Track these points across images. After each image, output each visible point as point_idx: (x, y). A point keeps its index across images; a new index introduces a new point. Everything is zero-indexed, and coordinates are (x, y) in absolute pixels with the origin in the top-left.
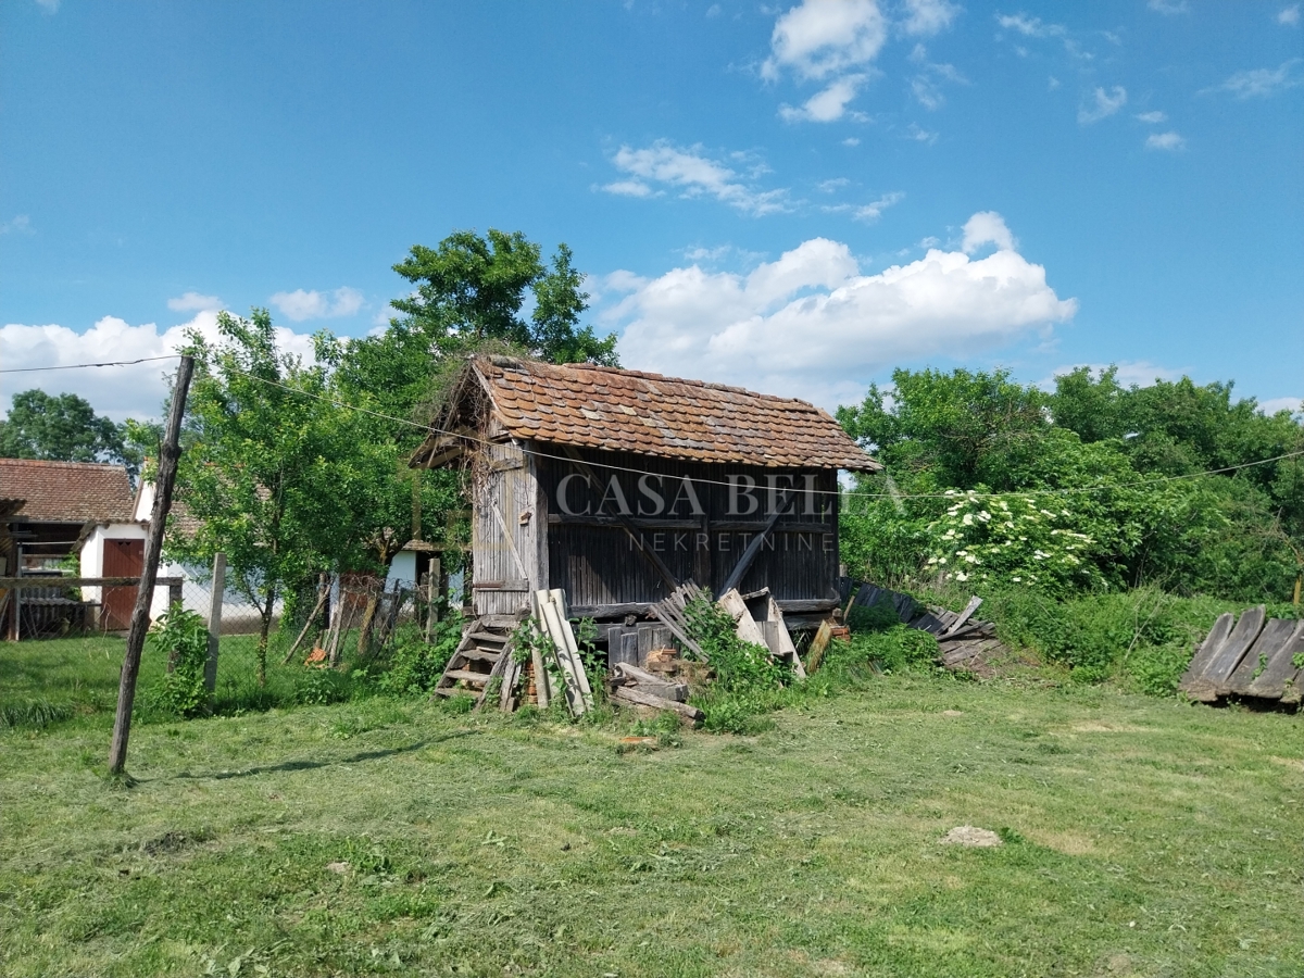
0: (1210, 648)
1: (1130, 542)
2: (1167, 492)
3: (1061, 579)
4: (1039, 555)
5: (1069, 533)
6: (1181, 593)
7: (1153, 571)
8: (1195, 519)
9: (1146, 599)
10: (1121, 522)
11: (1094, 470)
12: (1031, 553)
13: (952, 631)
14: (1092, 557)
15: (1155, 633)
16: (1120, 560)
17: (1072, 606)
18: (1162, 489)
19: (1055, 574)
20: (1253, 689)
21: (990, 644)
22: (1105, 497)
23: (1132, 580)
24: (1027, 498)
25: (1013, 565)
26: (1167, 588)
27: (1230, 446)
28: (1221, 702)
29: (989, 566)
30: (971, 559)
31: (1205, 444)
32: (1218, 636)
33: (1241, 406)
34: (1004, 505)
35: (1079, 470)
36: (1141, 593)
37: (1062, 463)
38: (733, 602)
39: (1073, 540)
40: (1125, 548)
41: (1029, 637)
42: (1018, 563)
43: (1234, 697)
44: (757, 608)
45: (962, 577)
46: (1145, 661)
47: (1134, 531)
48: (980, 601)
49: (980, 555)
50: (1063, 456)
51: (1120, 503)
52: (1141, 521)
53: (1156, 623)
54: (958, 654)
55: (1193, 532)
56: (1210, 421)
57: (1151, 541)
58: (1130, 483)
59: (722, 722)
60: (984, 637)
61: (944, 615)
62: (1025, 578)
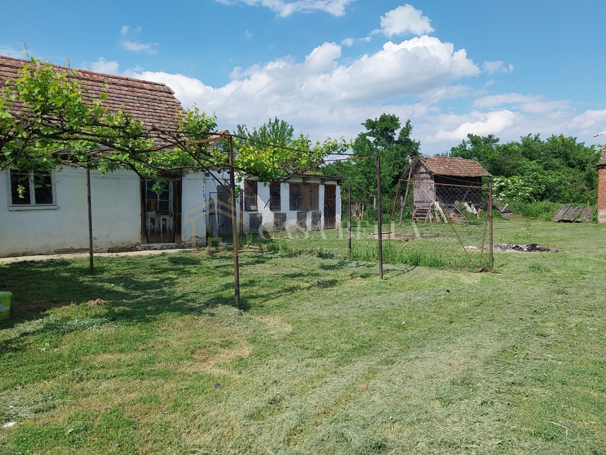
0: (558, 212)
1: (542, 190)
2: (553, 176)
3: (525, 200)
4: (520, 194)
5: (527, 188)
6: (554, 202)
7: (547, 197)
8: (560, 183)
9: (546, 203)
10: (540, 185)
11: (533, 171)
12: (518, 193)
13: (502, 211)
14: (532, 193)
15: (547, 210)
16: (539, 195)
17: (529, 205)
18: (551, 175)
19: (524, 198)
20: (565, 219)
21: (511, 214)
22: (536, 178)
23: (541, 200)
24: (516, 178)
25: (513, 196)
26: (551, 201)
27: (574, 159)
28: (559, 221)
29: (508, 196)
30: (503, 195)
31: (567, 157)
32: (560, 210)
33: (579, 145)
34: (509, 181)
35: (529, 171)
36: (545, 202)
37: (525, 169)
38: (466, 204)
39: (528, 190)
40: (541, 192)
41: (519, 212)
42: (515, 196)
43: (562, 220)
44: (470, 205)
45: (501, 199)
46: (545, 215)
47: (543, 187)
48: (508, 204)
49: (505, 193)
50: (525, 167)
51: (540, 180)
52: (545, 184)
53: (547, 208)
54: (505, 215)
55: (559, 187)
56: (568, 151)
57: (547, 190)
58: (543, 174)
59: (473, 223)
60: (509, 212)
61: (500, 208)
62: (516, 199)
